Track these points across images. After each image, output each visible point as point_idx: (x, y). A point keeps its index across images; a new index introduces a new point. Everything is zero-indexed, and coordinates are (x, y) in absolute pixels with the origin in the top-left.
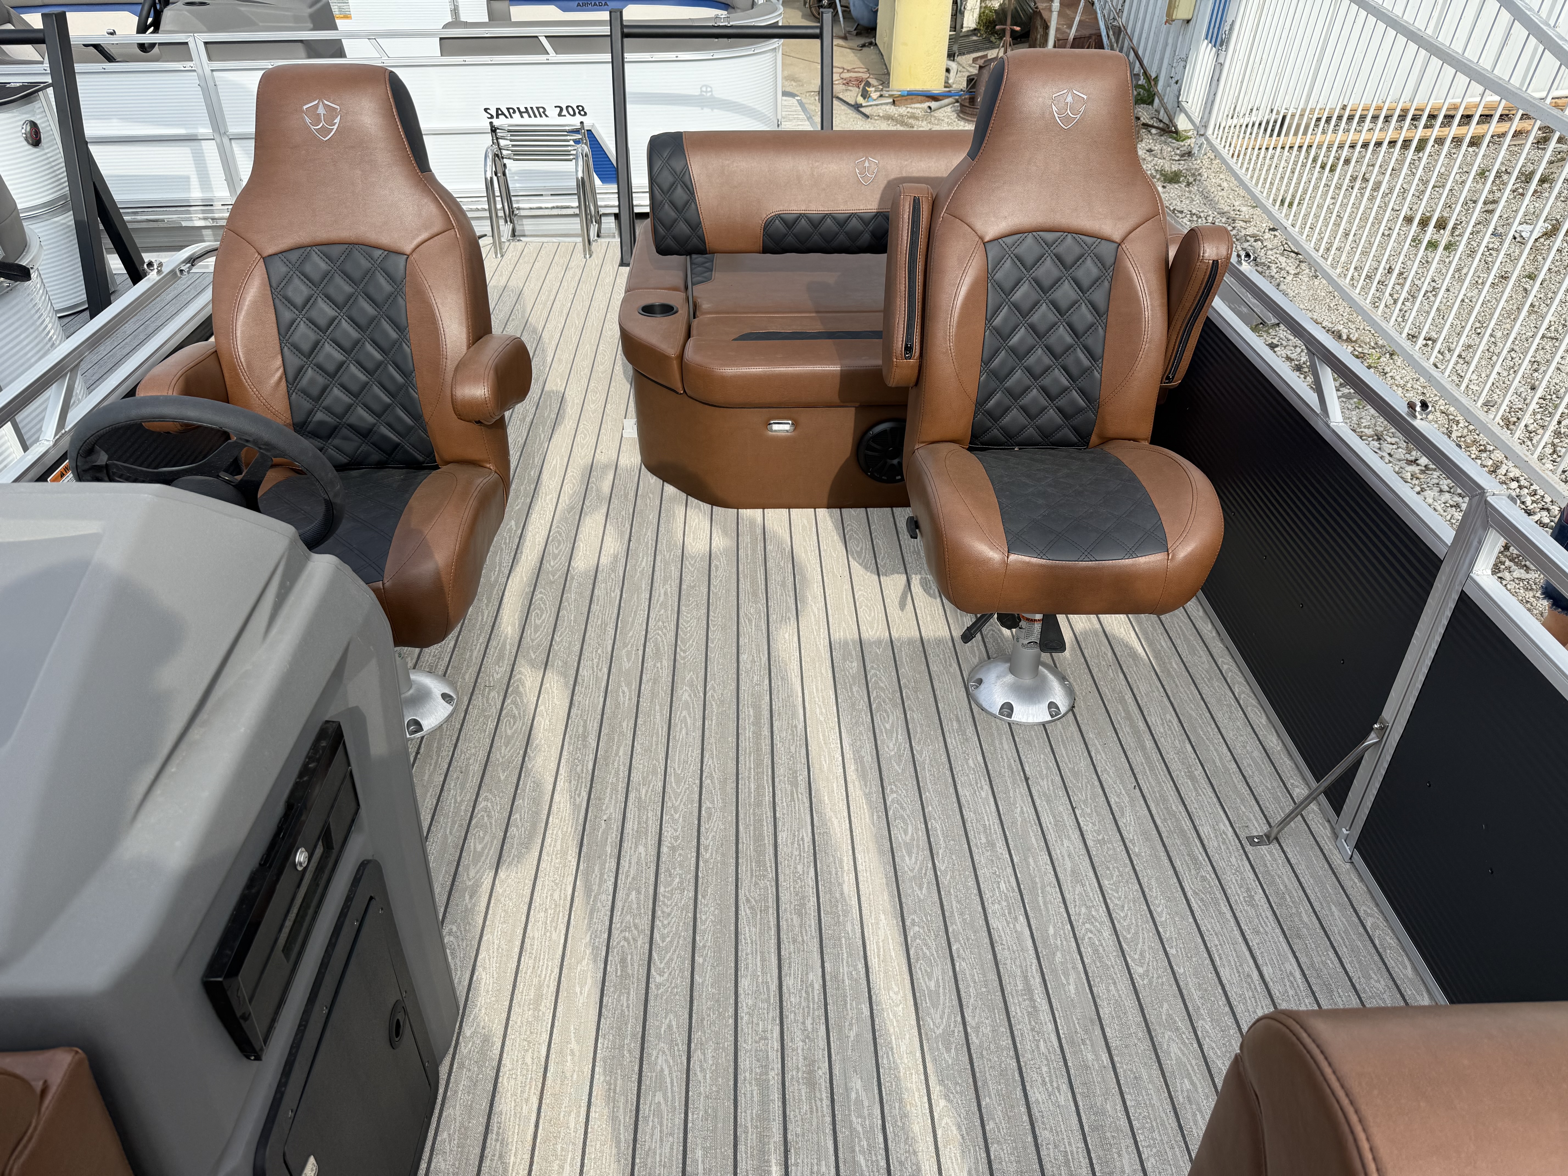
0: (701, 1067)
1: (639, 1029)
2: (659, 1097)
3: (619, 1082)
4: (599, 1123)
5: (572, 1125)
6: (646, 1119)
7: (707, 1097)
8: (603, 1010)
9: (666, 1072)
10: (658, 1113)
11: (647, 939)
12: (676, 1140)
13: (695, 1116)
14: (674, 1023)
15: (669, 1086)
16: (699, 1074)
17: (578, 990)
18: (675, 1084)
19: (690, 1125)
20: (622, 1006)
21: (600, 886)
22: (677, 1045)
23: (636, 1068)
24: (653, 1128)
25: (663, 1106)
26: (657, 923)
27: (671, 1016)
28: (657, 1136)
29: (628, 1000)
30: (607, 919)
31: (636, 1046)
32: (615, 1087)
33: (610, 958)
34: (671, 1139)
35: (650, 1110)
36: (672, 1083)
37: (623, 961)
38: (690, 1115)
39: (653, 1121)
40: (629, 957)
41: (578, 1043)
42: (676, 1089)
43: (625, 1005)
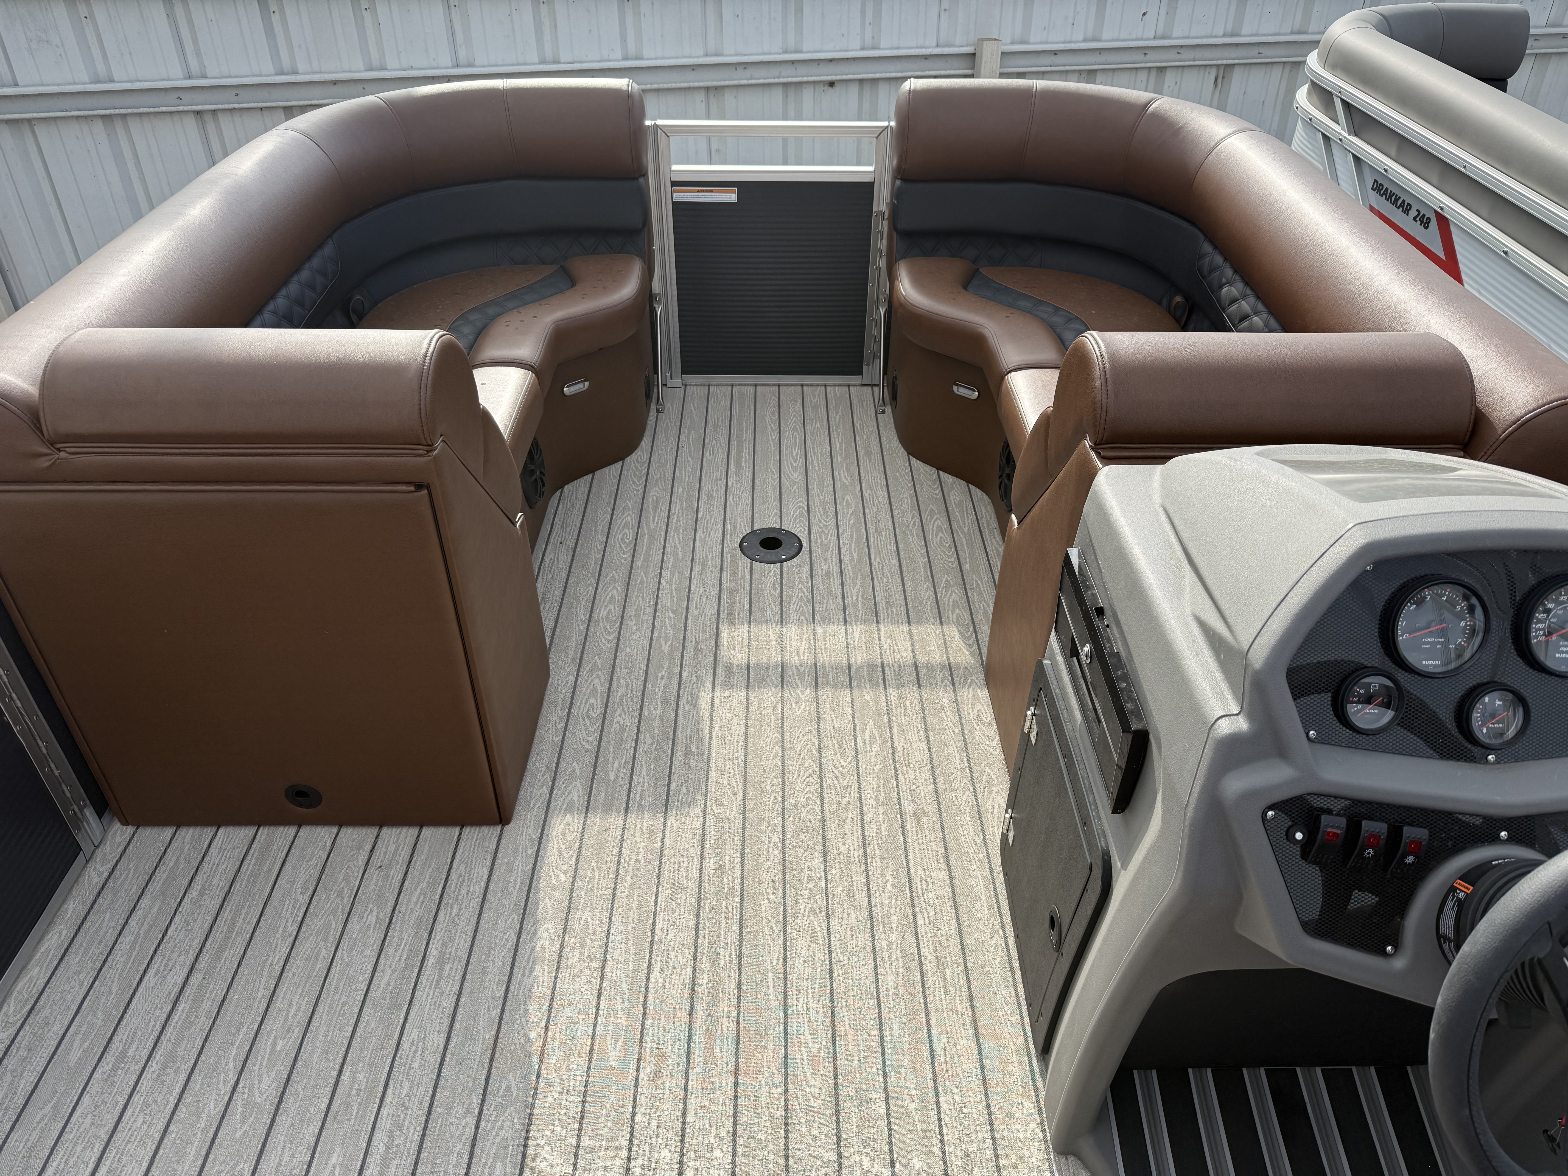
0: (773, 1079)
1: (843, 1124)
2: (814, 1049)
3: (855, 1065)
4: (869, 1026)
6: (824, 1028)
7: (766, 1047)
8: (887, 1149)
9: (809, 1076)
10: (814, 1034)
12: (795, 1008)
13: (777, 1029)
14: (805, 1130)
15: (805, 1058)
16: (775, 1071)
18: (799, 1061)
19: (782, 1021)
20: (867, 1154)
22: (800, 1104)
23: (840, 1078)
24: (816, 1020)
25: (809, 1038)
27: (809, 1139)
28: (812, 1013)
31: (845, 1104)
32: (859, 1060)
34: (799, 1009)
35: (822, 1036)
36: (802, 1063)
38: (782, 1031)
39: (818, 1025)
41: (907, 1109)
42: (798, 1056)
43: (864, 1155)
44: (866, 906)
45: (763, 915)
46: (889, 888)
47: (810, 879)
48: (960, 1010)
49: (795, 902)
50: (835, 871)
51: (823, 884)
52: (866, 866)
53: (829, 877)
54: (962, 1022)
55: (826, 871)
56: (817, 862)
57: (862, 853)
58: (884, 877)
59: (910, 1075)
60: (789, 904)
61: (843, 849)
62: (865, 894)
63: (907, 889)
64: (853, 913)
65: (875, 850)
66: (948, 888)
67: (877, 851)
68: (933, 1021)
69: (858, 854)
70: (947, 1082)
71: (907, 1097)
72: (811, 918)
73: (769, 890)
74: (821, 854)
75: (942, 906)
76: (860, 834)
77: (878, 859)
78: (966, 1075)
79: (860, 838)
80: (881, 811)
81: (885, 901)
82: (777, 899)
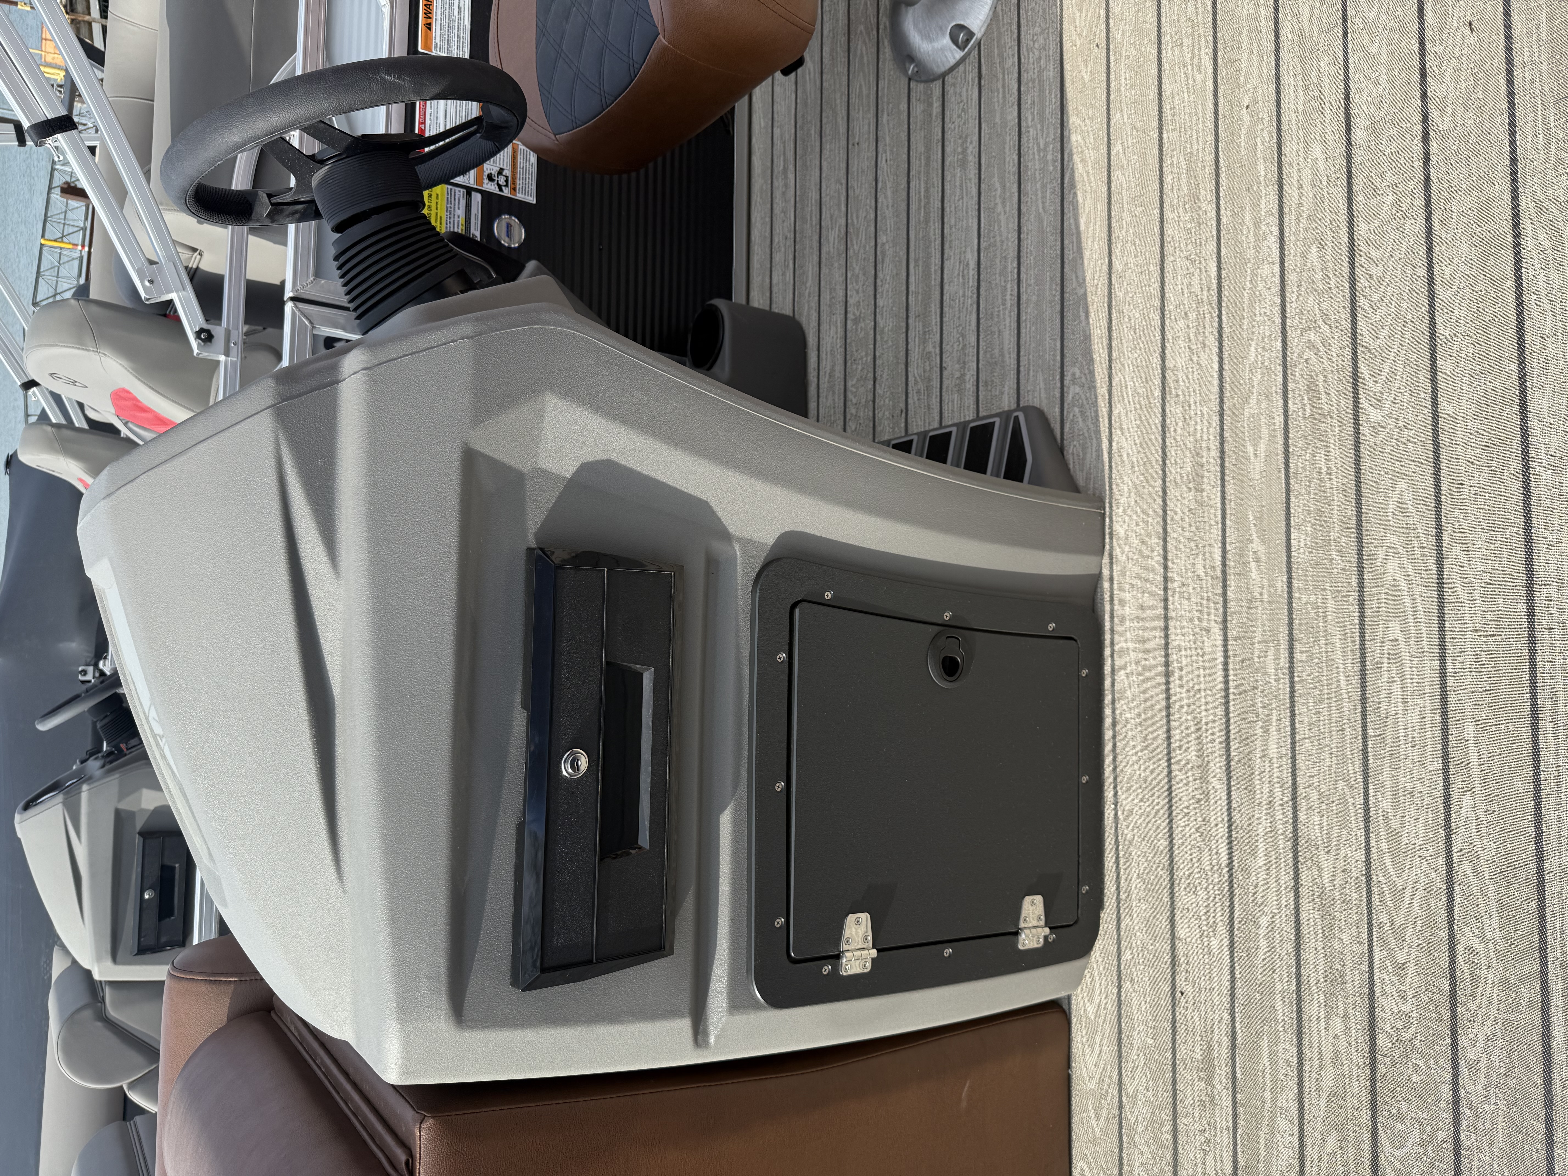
0: (1462, 576)
1: (1351, 511)
2: (1395, 631)
3: (1331, 604)
4: (1308, 669)
5: (1271, 670)
6: (1378, 665)
7: (1476, 631)
8: (1292, 481)
9: (1403, 586)
10: (1395, 658)
11: (1347, 340)
12: (1428, 703)
13: (1458, 665)
14: (1408, 496)
15: (1410, 613)
16: (1459, 589)
17: (1250, 450)
18: (1420, 608)
19: (1450, 680)
20: (1320, 472)
21: (1257, 249)
22: (1418, 537)
23: (1354, 582)
24: (1390, 681)
25: (1403, 646)
26: (1362, 302)
27: (1402, 485)
28: (1397, 694)
29: (1327, 461)
30: (1277, 310)
31: (1348, 541)
32: (1325, 612)
33: (1291, 386)
34: (1419, 701)
35: (1382, 653)
36: (1414, 606)
37: (1312, 388)
38: (1449, 662)
39: (1389, 671)
40: (1321, 377)
41: (1263, 541)
42: (1421, 616)
43: (1324, 469)
44: (1303, 891)
45: (1494, 905)
46: (1264, 921)
47: (1401, 968)
48: (1184, 692)
49: (1430, 924)
50: (1355, 980)
51: (1377, 954)
52: (1299, 975)
53: (1365, 967)
54: (1184, 673)
55: (1372, 984)
56: (1387, 1006)
57: (1306, 1007)
58: (1271, 948)
59: (1256, 593)
60: (1442, 920)
61: (1337, 1025)
62: (1304, 915)
63: (1237, 914)
64: (1326, 882)
65: (1283, 1011)
66: (1178, 904)
67: (1279, 1005)
68: (1220, 674)
69: (1313, 1008)
70: (1210, 582)
71: (1263, 558)
72: (1400, 884)
73: (1484, 962)
74: (1380, 1024)
75: (1191, 873)
76: (1306, 1051)
77: (1279, 986)
78: (1186, 595)
79: (1306, 1042)
80: (1267, 1095)
81: (1272, 897)
82: (1466, 937)
